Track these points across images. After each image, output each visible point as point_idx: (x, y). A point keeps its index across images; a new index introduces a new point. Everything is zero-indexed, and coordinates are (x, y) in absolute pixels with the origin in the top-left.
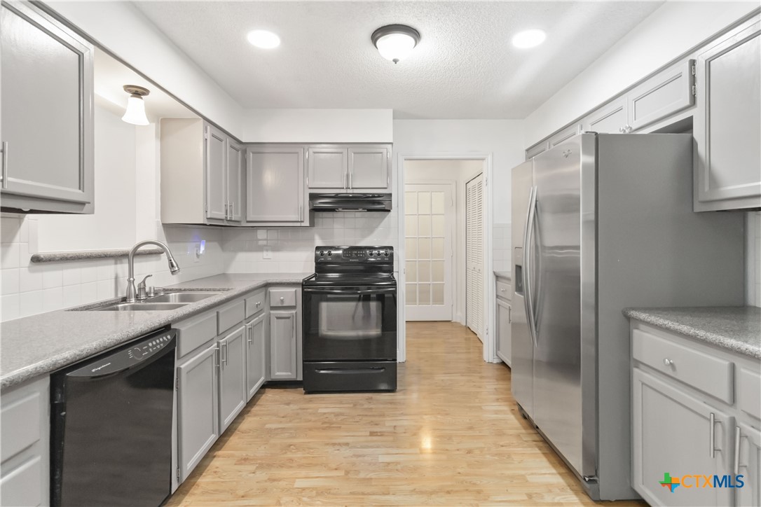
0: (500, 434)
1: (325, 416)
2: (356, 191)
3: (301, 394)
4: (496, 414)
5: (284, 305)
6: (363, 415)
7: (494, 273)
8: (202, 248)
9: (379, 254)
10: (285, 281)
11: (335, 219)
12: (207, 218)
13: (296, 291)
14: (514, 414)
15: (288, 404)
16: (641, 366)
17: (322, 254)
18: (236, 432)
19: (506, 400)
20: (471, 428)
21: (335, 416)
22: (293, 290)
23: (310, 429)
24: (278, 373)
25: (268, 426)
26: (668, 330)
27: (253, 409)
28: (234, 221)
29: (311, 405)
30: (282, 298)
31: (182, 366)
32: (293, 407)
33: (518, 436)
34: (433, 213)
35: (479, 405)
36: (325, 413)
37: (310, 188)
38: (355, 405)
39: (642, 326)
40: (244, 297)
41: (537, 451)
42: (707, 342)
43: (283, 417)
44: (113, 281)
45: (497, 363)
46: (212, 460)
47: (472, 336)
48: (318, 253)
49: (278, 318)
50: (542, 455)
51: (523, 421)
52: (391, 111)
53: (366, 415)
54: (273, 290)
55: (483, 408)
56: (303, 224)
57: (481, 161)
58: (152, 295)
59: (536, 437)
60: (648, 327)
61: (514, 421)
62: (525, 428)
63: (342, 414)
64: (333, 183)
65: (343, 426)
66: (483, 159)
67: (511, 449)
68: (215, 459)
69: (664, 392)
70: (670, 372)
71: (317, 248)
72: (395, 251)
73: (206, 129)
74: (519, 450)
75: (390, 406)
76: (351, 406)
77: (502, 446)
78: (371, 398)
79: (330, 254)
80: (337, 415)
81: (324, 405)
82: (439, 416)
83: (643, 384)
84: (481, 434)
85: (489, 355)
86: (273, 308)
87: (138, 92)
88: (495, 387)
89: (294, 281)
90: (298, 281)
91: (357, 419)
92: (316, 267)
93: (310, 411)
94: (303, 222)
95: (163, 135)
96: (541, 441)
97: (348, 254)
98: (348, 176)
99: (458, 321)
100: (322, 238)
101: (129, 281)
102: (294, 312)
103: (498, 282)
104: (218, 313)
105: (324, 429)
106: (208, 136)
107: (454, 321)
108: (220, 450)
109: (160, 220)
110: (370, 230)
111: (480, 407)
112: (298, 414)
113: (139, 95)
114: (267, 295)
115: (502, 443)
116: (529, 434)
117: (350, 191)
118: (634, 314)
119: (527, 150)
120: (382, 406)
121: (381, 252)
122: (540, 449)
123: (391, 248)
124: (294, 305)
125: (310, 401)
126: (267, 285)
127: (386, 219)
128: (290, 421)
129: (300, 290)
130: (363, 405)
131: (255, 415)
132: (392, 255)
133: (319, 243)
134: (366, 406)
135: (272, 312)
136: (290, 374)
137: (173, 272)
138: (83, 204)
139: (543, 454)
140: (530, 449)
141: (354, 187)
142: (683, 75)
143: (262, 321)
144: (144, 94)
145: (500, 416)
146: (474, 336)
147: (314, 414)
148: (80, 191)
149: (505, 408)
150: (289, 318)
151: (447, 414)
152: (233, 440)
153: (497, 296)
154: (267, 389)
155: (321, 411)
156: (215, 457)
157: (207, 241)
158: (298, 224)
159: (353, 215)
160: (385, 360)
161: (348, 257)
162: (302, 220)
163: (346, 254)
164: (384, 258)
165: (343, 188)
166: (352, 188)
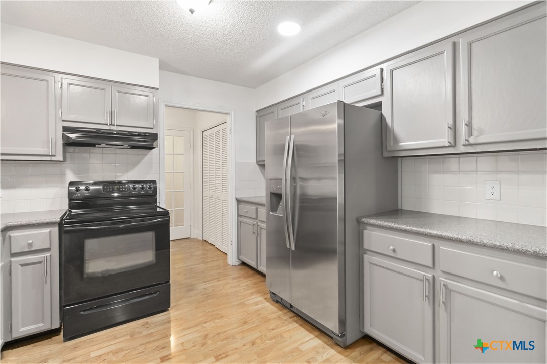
0: (267, 320)
1: (102, 358)
2: (121, 128)
4: (257, 305)
5: (34, 249)
6: (145, 344)
7: (236, 199)
9: (142, 188)
10: (34, 222)
11: (91, 154)
13: (51, 231)
14: (268, 301)
16: (368, 253)
17: (77, 190)
19: (258, 292)
20: (245, 323)
21: (113, 355)
22: (46, 230)
24: (23, 329)
26: (391, 229)
29: (79, 353)
30: (30, 241)
33: (279, 317)
34: (175, 153)
35: (242, 301)
36: (100, 356)
37: (63, 121)
38: (132, 335)
39: (368, 228)
41: (296, 325)
42: (419, 233)
45: (239, 265)
47: (210, 247)
48: (73, 188)
49: (23, 265)
50: (300, 327)
51: (276, 304)
52: (157, 60)
53: (149, 342)
54: (15, 233)
55: (245, 302)
56: (54, 159)
57: (225, 115)
59: (291, 314)
60: (373, 228)
61: (270, 308)
62: (281, 310)
63: (121, 350)
66: (227, 114)
67: (280, 330)
69: (385, 266)
70: (392, 254)
71: (71, 184)
72: (158, 185)
74: (285, 328)
76: (128, 337)
77: (273, 330)
78: (147, 323)
79: (87, 190)
80: (115, 353)
81: (94, 348)
82: (216, 321)
83: (371, 264)
84: (254, 325)
85: (232, 260)
86: (16, 255)
88: (245, 284)
89: (48, 221)
90: (54, 220)
91: (141, 349)
92: (69, 203)
93: (80, 359)
94: (54, 156)
96: (294, 316)
97: (110, 188)
98: (111, 113)
99: (196, 237)
100: (75, 173)
102: (48, 254)
103: (240, 205)
107: (192, 237)
110: (135, 164)
111: (243, 303)
115: (272, 328)
116: (285, 313)
117: (112, 128)
118: (365, 220)
119: (257, 111)
120: (161, 328)
121: (145, 186)
122: (297, 323)
123: (154, 182)
124: (48, 247)
125: (75, 348)
126: (6, 229)
127: (148, 156)
129: (56, 230)
130: (140, 333)
132: (155, 188)
133: (71, 178)
134: (144, 333)
135: (14, 259)
136: (42, 325)
139: (301, 325)
140: (290, 325)
141: (118, 124)
142: (377, 76)
145: (260, 306)
146: (212, 247)
147: (86, 361)
149: (259, 298)
150: (40, 263)
151: (222, 317)
153: (239, 216)
155: (93, 355)
158: (48, 159)
159: (114, 152)
160: (159, 284)
161: (110, 191)
162: (54, 154)
163: (107, 188)
164: (147, 191)
165: (107, 125)
166: (117, 125)
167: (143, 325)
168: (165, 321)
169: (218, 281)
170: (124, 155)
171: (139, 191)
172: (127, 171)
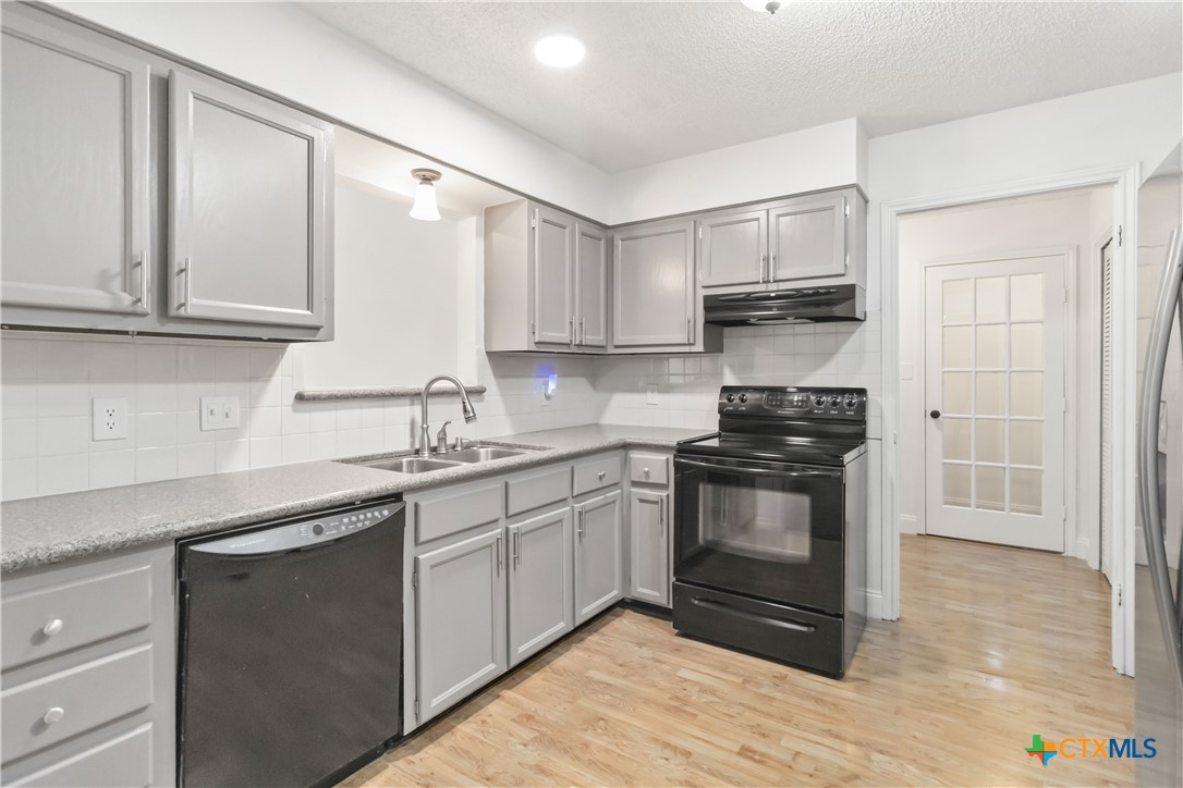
1: (685, 685)
2: (783, 286)
3: (670, 632)
5: (651, 481)
6: (749, 708)
8: (552, 386)
9: (834, 404)
10: (651, 442)
12: (536, 343)
13: (668, 459)
15: (640, 645)
17: (730, 400)
18: (547, 668)
21: (700, 691)
22: (662, 457)
23: (647, 701)
24: (641, 590)
25: (592, 673)
27: (591, 638)
28: (586, 346)
29: (674, 659)
30: (646, 469)
31: (421, 557)
32: (646, 652)
34: (1013, 319)
36: (686, 680)
37: (704, 287)
38: (746, 681)
40: (570, 463)
43: (621, 665)
44: (408, 427)
46: (492, 701)
48: (725, 397)
49: (641, 501)
52: (853, 122)
53: (755, 710)
54: (635, 455)
56: (694, 349)
58: (459, 449)
63: (713, 692)
64: (738, 274)
65: (701, 716)
66: (1111, 183)
68: (497, 701)
71: (725, 389)
73: (532, 214)
75: (810, 705)
76: (739, 680)
78: (784, 678)
79: (743, 400)
80: (704, 690)
81: (693, 665)
86: (635, 484)
87: (427, 177)
89: (664, 443)
90: (670, 444)
91: (734, 710)
92: (720, 421)
93: (666, 667)
94: (693, 344)
95: (487, 231)
97: (776, 400)
98: (767, 260)
99: (1081, 555)
100: (735, 371)
101: (422, 428)
102: (664, 494)
104: (506, 483)
105: (668, 709)
106: (536, 223)
107: (1069, 553)
108: (509, 688)
109: (483, 347)
110: (827, 355)
112: (644, 667)
113: (429, 180)
114: (626, 462)
117: (772, 287)
120: (795, 700)
121: (840, 399)
123: (862, 392)
124: (665, 482)
125: (677, 650)
126: (626, 447)
127: (855, 335)
128: (626, 676)
129: (671, 458)
130: (760, 685)
131: (586, 649)
132: (862, 407)
133: (730, 381)
134: (764, 691)
135: (634, 490)
136: (657, 594)
137: (468, 420)
138: (317, 328)
141: (778, 278)
143: (614, 502)
144: (434, 178)
147: (669, 675)
148: (309, 313)
150: (656, 503)
152: (536, 681)
154: (628, 611)
155: (683, 673)
156: (498, 697)
157: (559, 376)
158: (687, 349)
159: (791, 331)
160: (823, 612)
161: (776, 406)
162: (692, 341)
163: (772, 401)
164: (842, 410)
165: (758, 283)
166: (775, 281)
167: (775, 677)
168: (813, 693)
169: (1025, 687)
170: (808, 335)
171: (826, 410)
172: (816, 367)
